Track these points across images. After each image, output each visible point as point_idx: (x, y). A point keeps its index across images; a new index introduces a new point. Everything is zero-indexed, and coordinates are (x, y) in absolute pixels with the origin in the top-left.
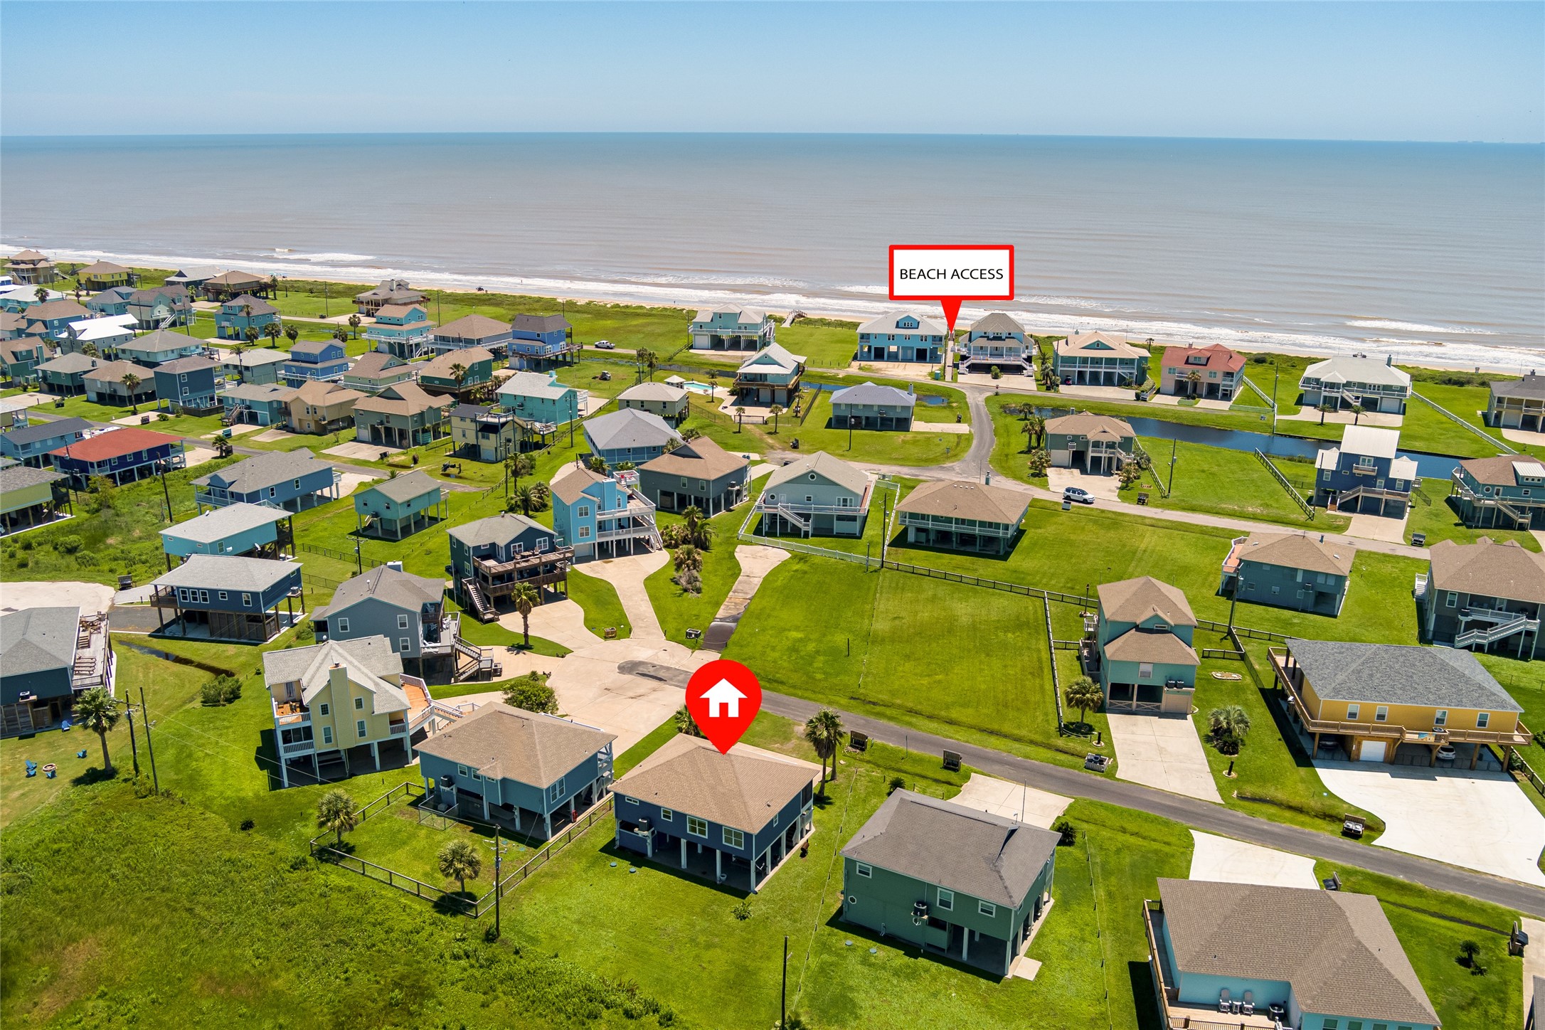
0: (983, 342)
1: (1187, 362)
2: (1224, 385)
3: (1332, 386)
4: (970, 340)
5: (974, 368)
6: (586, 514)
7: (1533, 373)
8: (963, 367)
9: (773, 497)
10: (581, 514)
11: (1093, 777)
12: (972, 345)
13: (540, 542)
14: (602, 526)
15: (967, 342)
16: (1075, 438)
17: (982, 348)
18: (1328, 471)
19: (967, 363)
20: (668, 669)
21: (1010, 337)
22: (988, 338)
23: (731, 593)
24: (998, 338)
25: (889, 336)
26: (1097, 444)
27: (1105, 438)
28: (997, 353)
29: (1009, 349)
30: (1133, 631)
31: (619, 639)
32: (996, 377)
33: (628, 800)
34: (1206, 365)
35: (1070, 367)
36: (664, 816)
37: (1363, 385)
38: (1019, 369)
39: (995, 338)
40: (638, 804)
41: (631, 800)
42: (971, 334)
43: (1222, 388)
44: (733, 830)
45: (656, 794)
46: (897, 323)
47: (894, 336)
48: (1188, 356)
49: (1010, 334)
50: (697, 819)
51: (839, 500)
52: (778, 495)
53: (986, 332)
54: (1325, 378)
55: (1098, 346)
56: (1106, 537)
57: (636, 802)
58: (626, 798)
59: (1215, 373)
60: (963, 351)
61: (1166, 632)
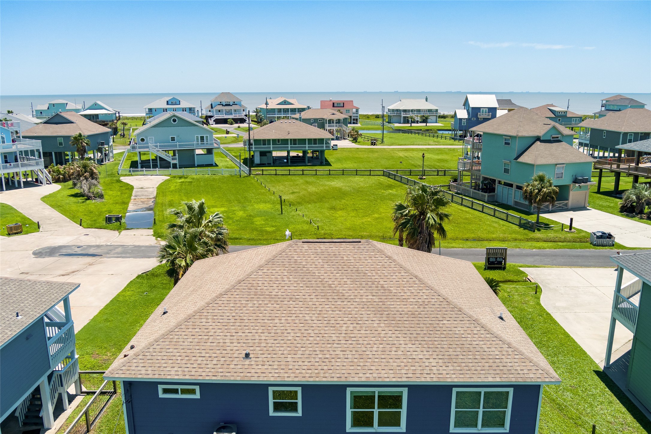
0: (220, 107)
1: (333, 106)
2: (354, 116)
3: (405, 111)
4: (212, 108)
5: (218, 121)
8: (211, 121)
9: (143, 140)
12: (214, 109)
15: (210, 109)
16: (316, 121)
17: (219, 111)
19: (213, 119)
21: (234, 104)
22: (223, 105)
23: (133, 198)
24: (229, 105)
25: (164, 109)
26: (331, 122)
27: (335, 118)
28: (229, 113)
29: (235, 111)
30: (538, 143)
31: (27, 234)
32: (232, 124)
33: (165, 391)
34: (343, 107)
35: (273, 114)
36: (278, 407)
37: (419, 111)
38: (242, 121)
39: (226, 105)
40: (197, 396)
41: (176, 391)
42: (211, 104)
43: (352, 118)
44: (483, 390)
45: (247, 355)
46: (167, 102)
47: (166, 109)
48: (333, 103)
49: (234, 102)
50: (377, 390)
51: (197, 137)
52: (146, 138)
53: (221, 103)
54: (402, 108)
55: (285, 103)
56: (376, 155)
57: (193, 392)
58: (160, 388)
59: (349, 110)
60: (209, 114)
61: (559, 141)
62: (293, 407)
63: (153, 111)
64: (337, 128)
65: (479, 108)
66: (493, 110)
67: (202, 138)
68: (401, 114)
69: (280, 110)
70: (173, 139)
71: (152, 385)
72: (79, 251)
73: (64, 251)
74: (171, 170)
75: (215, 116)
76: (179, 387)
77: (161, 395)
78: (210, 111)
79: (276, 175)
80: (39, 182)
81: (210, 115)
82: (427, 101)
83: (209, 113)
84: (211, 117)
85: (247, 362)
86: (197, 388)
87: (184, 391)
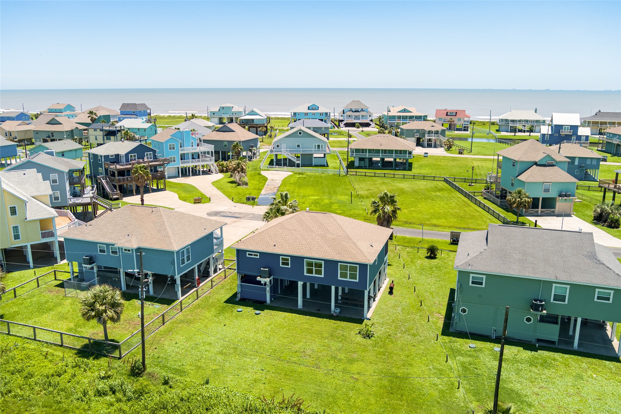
0: (350, 113)
1: (447, 115)
2: (464, 124)
3: (513, 121)
4: (344, 113)
5: (347, 125)
6: (174, 148)
7: (600, 111)
8: (342, 125)
9: (278, 146)
10: (170, 149)
12: (345, 114)
13: (147, 155)
14: (183, 157)
15: (342, 114)
16: (418, 131)
17: (349, 116)
18: (547, 135)
19: (343, 123)
20: (240, 213)
22: (352, 111)
23: (265, 186)
24: (357, 111)
25: (305, 113)
28: (357, 118)
29: (363, 116)
30: (535, 166)
31: (203, 203)
32: (358, 128)
33: (249, 254)
34: (456, 116)
35: (393, 121)
36: (283, 264)
37: (527, 121)
38: (367, 125)
39: (356, 111)
40: (258, 257)
41: (252, 255)
42: (344, 110)
43: (463, 126)
44: (349, 265)
45: (275, 245)
46: (309, 107)
47: (307, 114)
48: (447, 112)
49: (362, 109)
50: (314, 261)
51: (315, 145)
52: (281, 145)
53: (351, 109)
54: (510, 118)
55: (405, 111)
56: (454, 163)
57: (257, 255)
58: (247, 253)
59: (460, 119)
60: (341, 118)
61: (553, 166)
62: (288, 264)
63: (297, 115)
64: (435, 138)
65: (562, 126)
66: (575, 128)
67: (319, 146)
68: (509, 123)
69: (399, 117)
70: (298, 146)
71: (245, 251)
72: (230, 215)
73: (222, 214)
74: (293, 168)
75: (346, 120)
76: (253, 253)
77: (247, 256)
78: (342, 116)
79: (365, 176)
80: (211, 172)
81: (342, 119)
82: (536, 112)
83: (341, 117)
84: (342, 121)
85: (274, 247)
86: (258, 254)
87: (255, 255)
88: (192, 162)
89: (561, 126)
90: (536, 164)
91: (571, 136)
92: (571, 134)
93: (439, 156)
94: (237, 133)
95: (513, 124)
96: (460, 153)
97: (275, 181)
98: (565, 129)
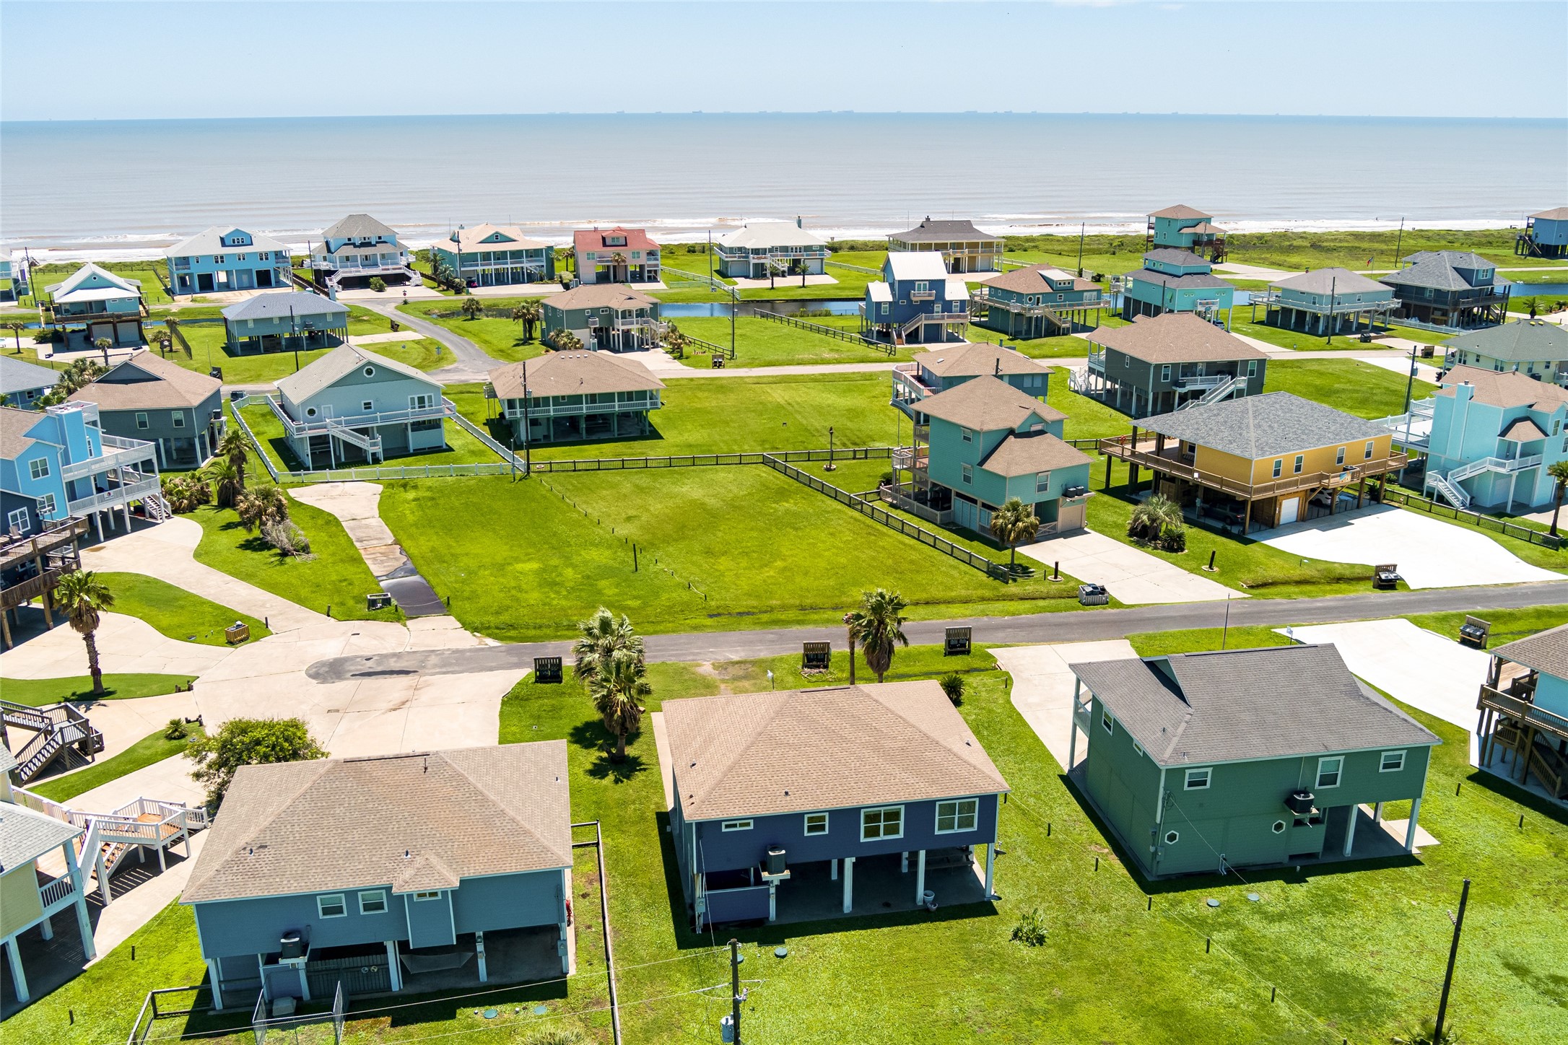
0: (349, 251)
1: (604, 244)
2: (649, 266)
3: (756, 251)
4: (329, 250)
5: (348, 283)
6: (45, 472)
7: (928, 219)
8: (332, 282)
9: (312, 412)
10: (36, 474)
11: (1095, 612)
12: (336, 254)
13: (15, 518)
14: (73, 491)
15: (325, 253)
16: (595, 312)
17: (348, 259)
18: (885, 303)
19: (336, 278)
21: (381, 241)
22: (354, 245)
23: (357, 544)
24: (368, 244)
25: (216, 257)
26: (626, 314)
27: (633, 306)
28: (368, 261)
29: (383, 256)
32: (381, 290)
33: (727, 826)
34: (626, 245)
35: (471, 266)
36: (811, 829)
37: (785, 249)
38: (400, 279)
39: (364, 245)
40: (751, 827)
41: (735, 826)
42: (327, 243)
43: (647, 269)
44: (957, 802)
45: (787, 793)
46: (222, 239)
47: (222, 257)
48: (604, 239)
49: (380, 238)
50: (882, 809)
51: (413, 399)
52: (318, 407)
53: (349, 239)
54: (749, 245)
55: (497, 238)
56: (731, 400)
57: (748, 824)
58: (724, 824)
59: (638, 253)
60: (324, 266)
62: (822, 828)
63: (193, 262)
64: (639, 326)
65: (913, 282)
66: (938, 285)
67: (421, 400)
68: (747, 257)
69: (486, 256)
70: (368, 406)
71: (718, 823)
73: (352, 668)
74: (378, 471)
75: (341, 270)
76: (738, 822)
77: (724, 830)
78: (325, 259)
79: (575, 470)
80: (148, 515)
81: (327, 268)
82: (800, 226)
83: (325, 263)
84: (330, 273)
85: (788, 798)
86: (752, 822)
87: (741, 825)
88: (102, 500)
89: (911, 284)
90: (1011, 432)
91: (933, 302)
92: (933, 298)
93: (677, 380)
94: (170, 384)
95: (758, 258)
96: (717, 365)
97: (363, 522)
98: (919, 289)
